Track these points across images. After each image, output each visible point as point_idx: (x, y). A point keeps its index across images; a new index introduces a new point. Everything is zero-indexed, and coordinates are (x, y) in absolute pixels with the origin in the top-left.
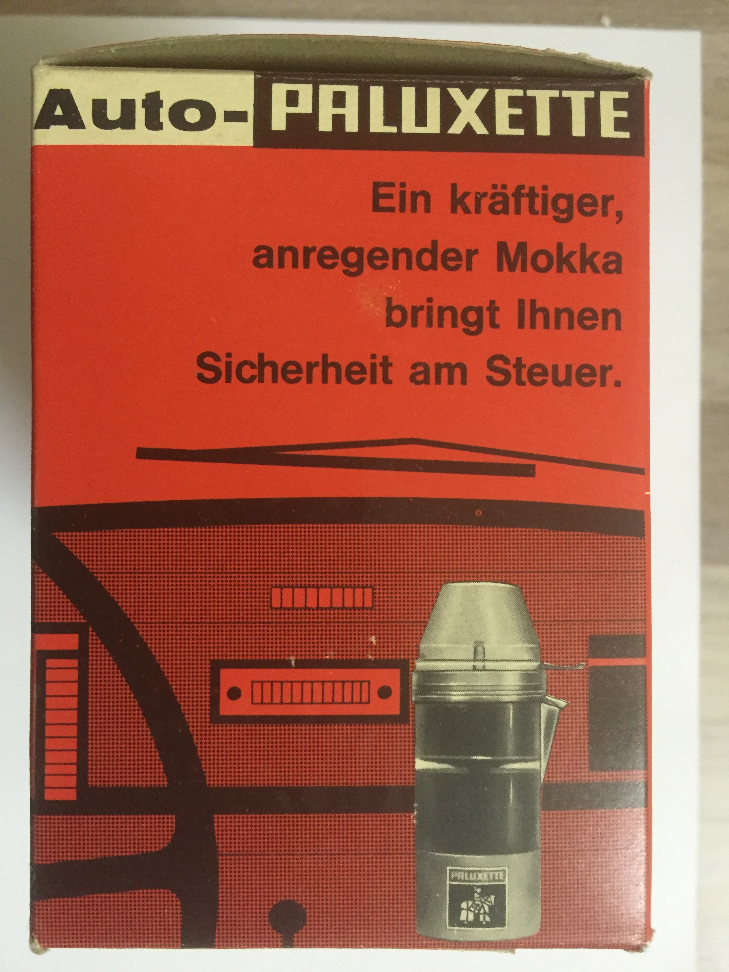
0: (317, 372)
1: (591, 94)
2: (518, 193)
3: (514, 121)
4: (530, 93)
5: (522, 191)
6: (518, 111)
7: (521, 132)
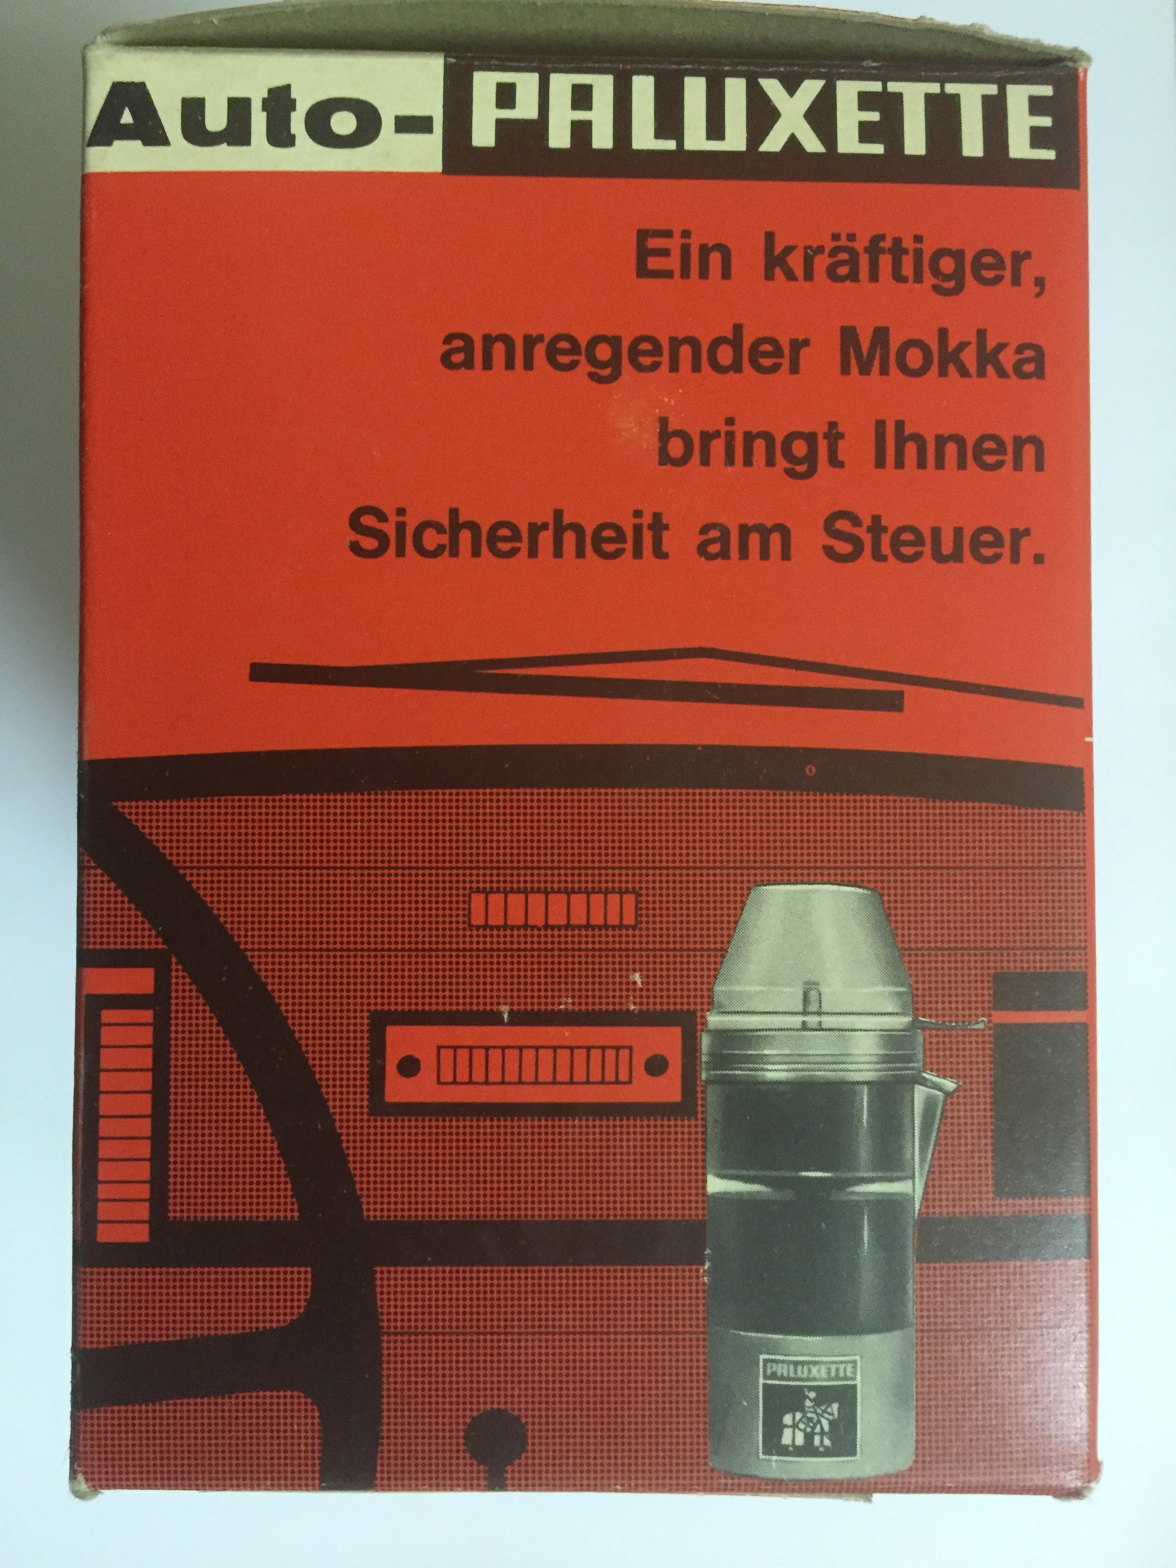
0: (546, 539)
1: (992, 89)
2: (874, 247)
3: (867, 132)
4: (893, 87)
5: (882, 244)
6: (874, 116)
7: (878, 149)
